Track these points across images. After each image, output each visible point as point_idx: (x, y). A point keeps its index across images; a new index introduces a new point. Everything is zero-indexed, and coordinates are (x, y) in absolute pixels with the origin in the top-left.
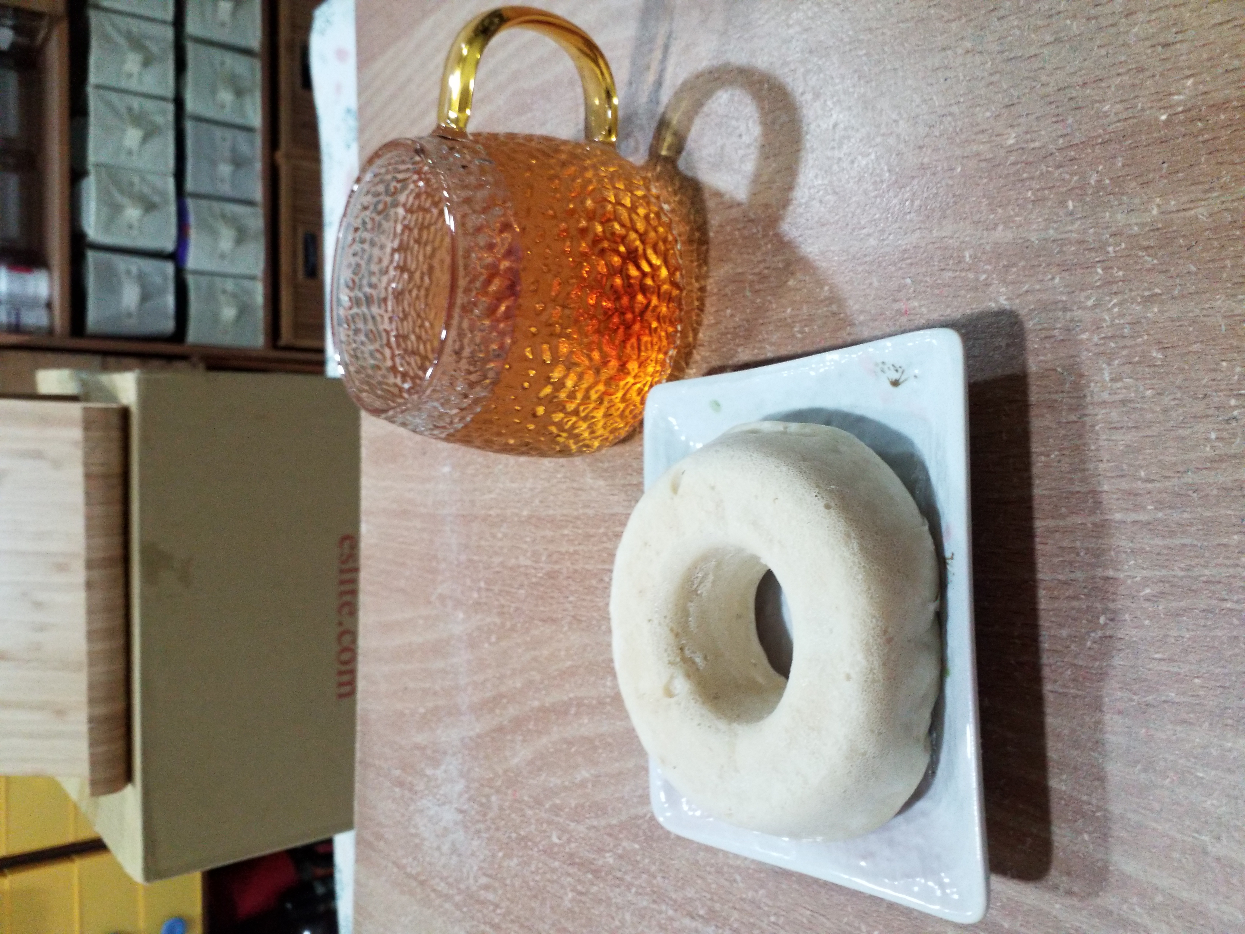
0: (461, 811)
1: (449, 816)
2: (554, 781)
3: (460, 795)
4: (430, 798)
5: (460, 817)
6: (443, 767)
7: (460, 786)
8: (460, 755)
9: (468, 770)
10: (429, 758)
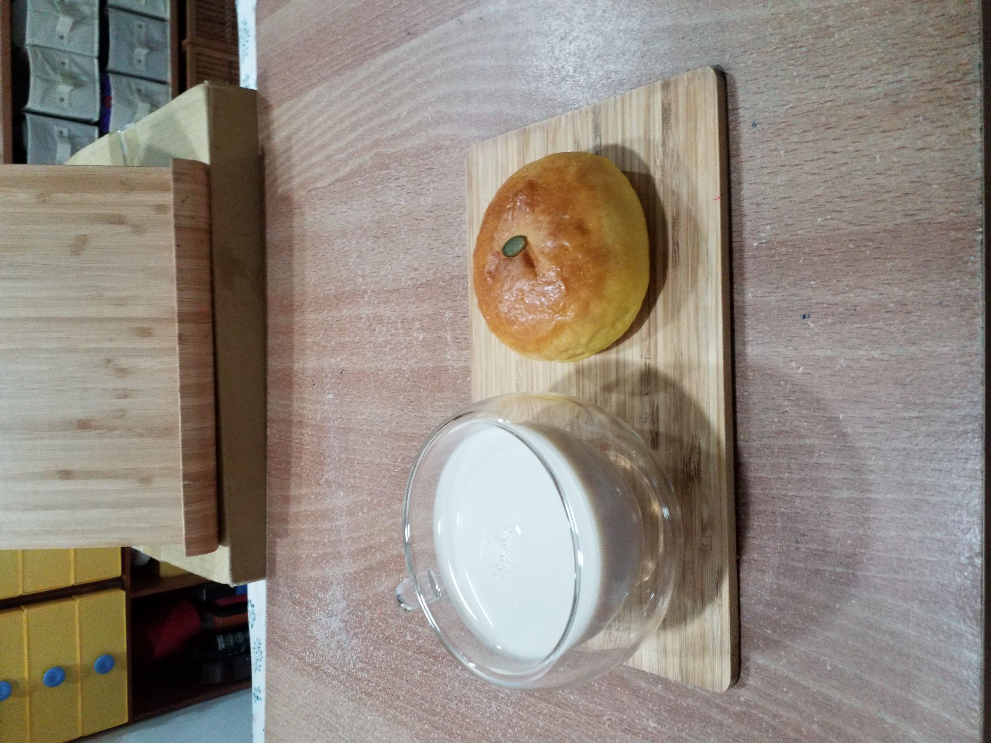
0: (344, 621)
3: (343, 610)
4: (321, 613)
7: (343, 604)
8: (343, 585)
9: (349, 595)
10: (320, 586)
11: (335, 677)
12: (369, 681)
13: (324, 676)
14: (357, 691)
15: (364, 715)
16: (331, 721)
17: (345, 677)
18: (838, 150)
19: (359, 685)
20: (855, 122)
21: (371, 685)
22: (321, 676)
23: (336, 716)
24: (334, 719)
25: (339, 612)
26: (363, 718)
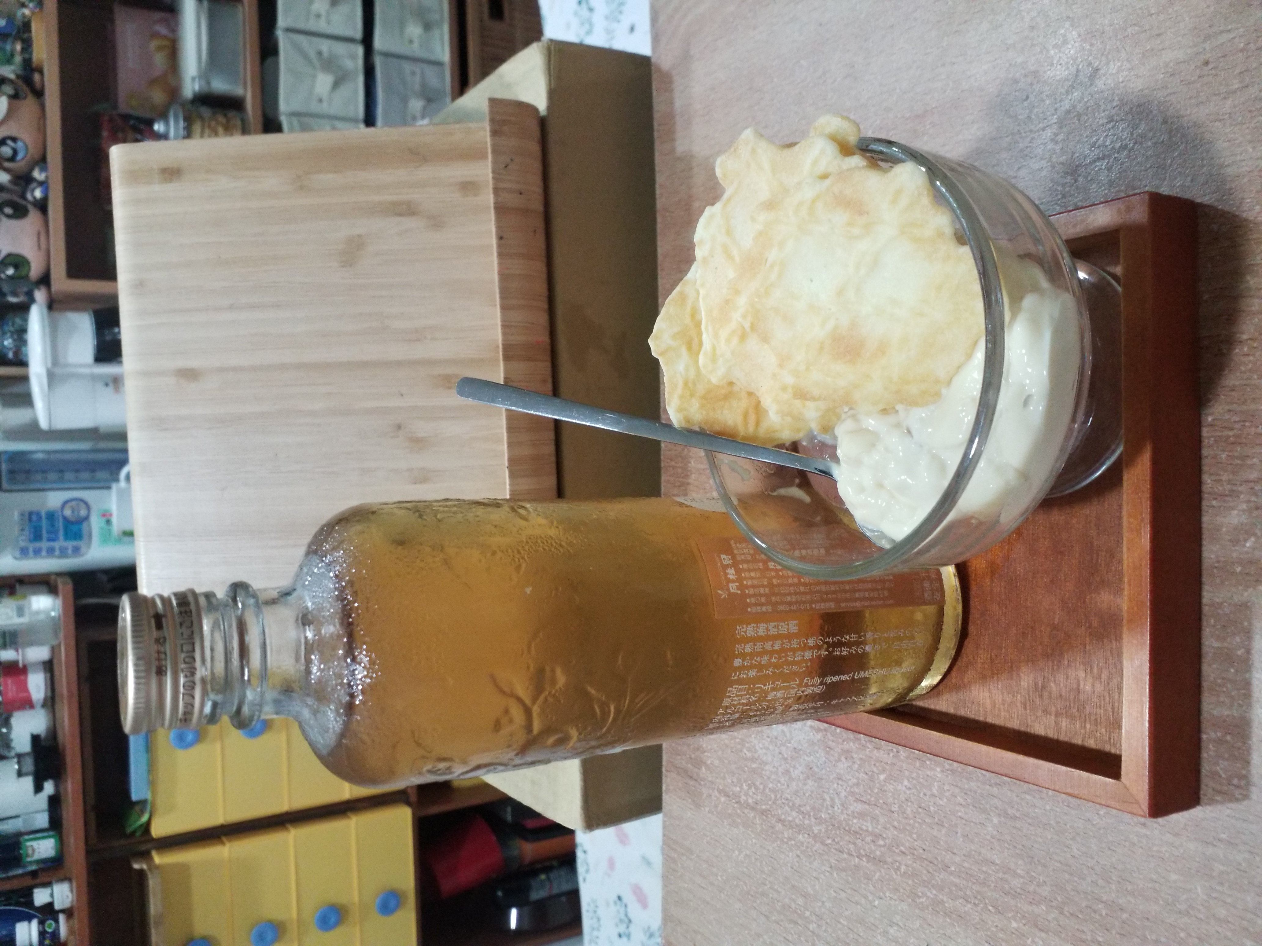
11: (800, 828)
12: (878, 836)
13: (779, 826)
14: (850, 854)
15: (865, 897)
16: (793, 905)
17: (823, 828)
19: (855, 844)
21: (881, 842)
22: (773, 827)
23: (805, 896)
24: (800, 901)
26: (863, 901)
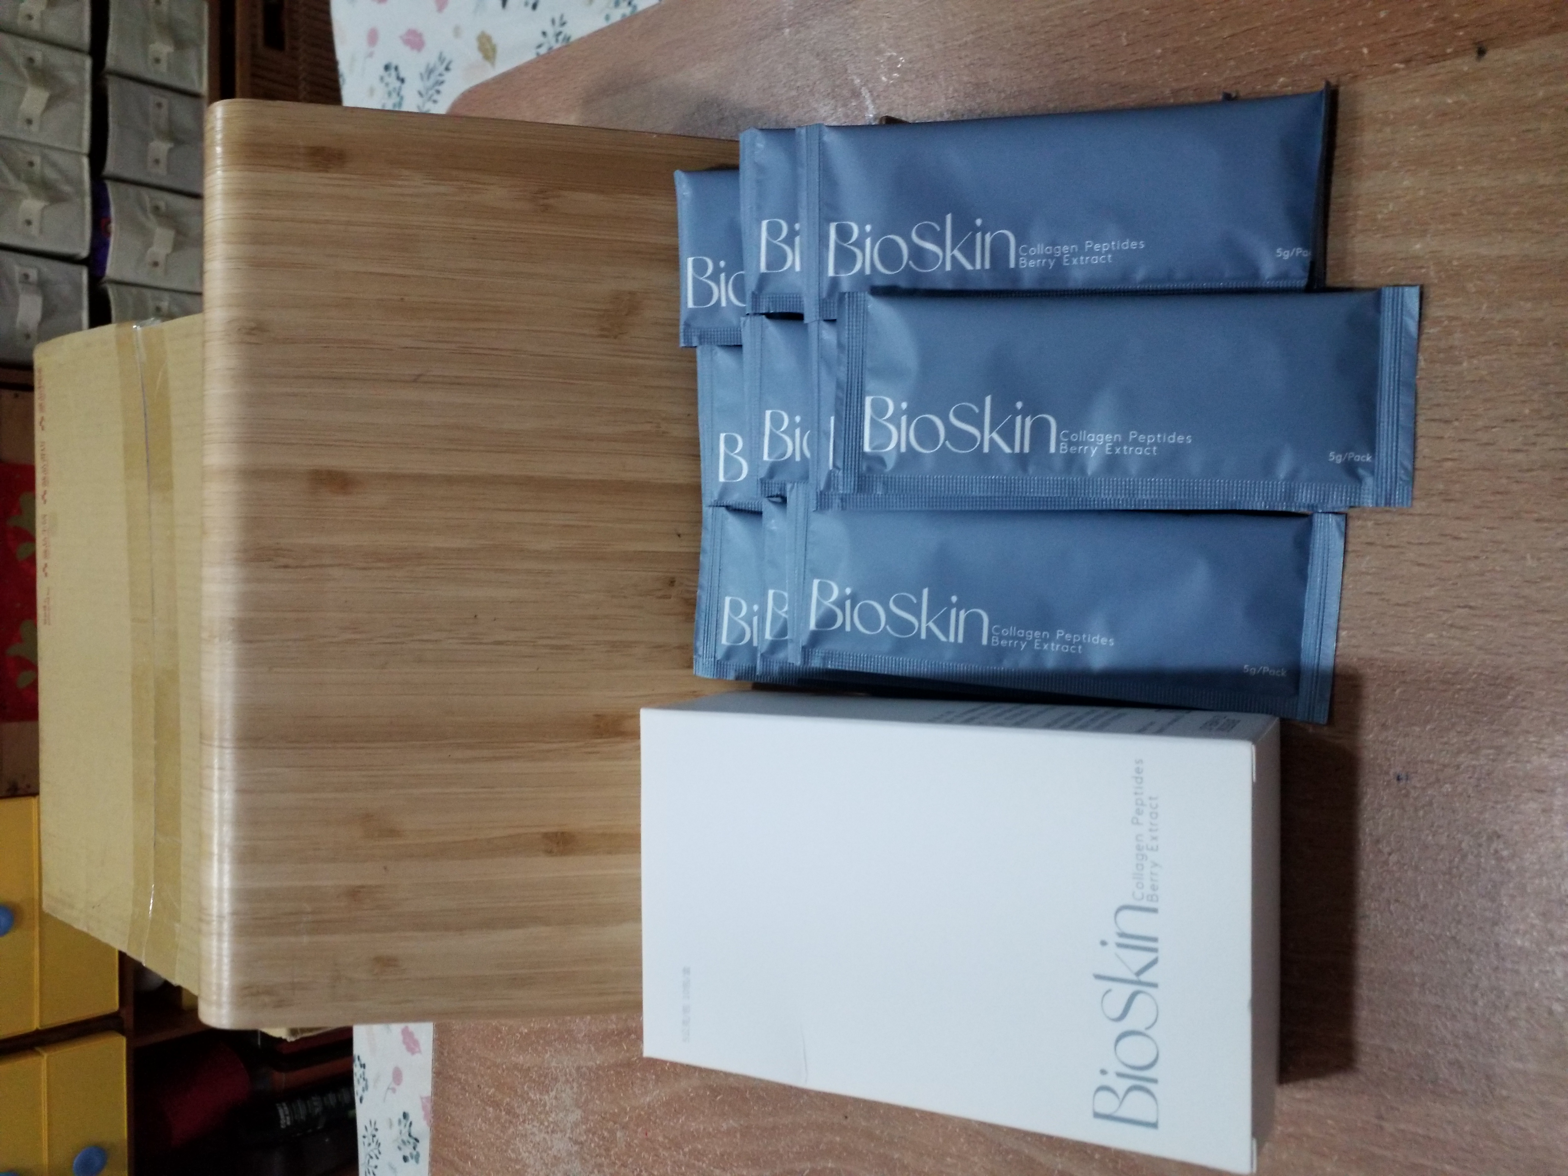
0: (576, 1142)
1: (560, 1145)
2: (693, 1126)
3: (576, 1125)
4: (535, 1123)
5: (576, 1148)
6: (553, 1094)
7: (576, 1115)
8: (575, 1085)
9: (587, 1101)
10: (534, 1081)
18: (1464, 535)
20: (1492, 498)
25: (569, 1125)
